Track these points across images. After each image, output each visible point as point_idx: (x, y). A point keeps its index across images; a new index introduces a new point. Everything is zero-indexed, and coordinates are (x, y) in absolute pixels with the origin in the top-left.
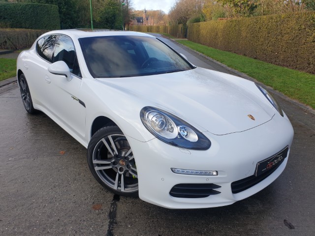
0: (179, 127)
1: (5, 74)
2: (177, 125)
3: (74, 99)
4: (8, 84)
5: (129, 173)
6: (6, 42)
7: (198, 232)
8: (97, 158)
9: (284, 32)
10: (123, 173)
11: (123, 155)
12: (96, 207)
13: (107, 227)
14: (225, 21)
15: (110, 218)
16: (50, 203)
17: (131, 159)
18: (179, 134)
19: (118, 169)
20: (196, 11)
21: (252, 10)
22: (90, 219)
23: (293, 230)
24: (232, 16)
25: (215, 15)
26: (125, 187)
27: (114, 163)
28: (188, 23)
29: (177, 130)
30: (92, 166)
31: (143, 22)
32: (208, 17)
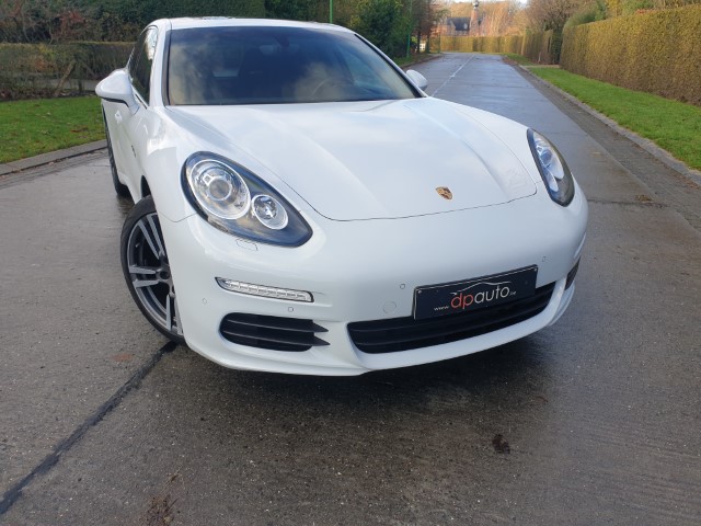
0: (254, 198)
2: (253, 193)
12: (122, 356)
19: (170, 287)
24: (670, 4)
25: (629, 2)
27: (163, 275)
28: (566, 27)
31: (468, 29)
32: (614, 10)
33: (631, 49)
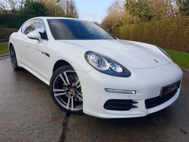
0: (110, 64)
1: (3, 51)
2: (109, 63)
3: (43, 53)
4: (4, 56)
5: (77, 97)
6: (5, 35)
7: (123, 135)
8: (56, 88)
9: (169, 29)
10: (73, 97)
11: (73, 85)
12: (55, 120)
13: (61, 131)
14: (134, 25)
15: (63, 126)
16: (24, 117)
17: (78, 87)
18: (110, 68)
19: (70, 94)
20: (117, 21)
21: (150, 19)
22: (50, 127)
23: (187, 135)
24: (138, 23)
25: (128, 22)
26: (74, 108)
27: (67, 91)
28: (112, 27)
29: (108, 65)
30: (52, 94)
32: (124, 24)
33: (131, 33)
